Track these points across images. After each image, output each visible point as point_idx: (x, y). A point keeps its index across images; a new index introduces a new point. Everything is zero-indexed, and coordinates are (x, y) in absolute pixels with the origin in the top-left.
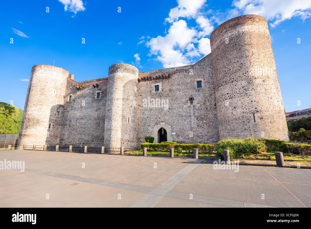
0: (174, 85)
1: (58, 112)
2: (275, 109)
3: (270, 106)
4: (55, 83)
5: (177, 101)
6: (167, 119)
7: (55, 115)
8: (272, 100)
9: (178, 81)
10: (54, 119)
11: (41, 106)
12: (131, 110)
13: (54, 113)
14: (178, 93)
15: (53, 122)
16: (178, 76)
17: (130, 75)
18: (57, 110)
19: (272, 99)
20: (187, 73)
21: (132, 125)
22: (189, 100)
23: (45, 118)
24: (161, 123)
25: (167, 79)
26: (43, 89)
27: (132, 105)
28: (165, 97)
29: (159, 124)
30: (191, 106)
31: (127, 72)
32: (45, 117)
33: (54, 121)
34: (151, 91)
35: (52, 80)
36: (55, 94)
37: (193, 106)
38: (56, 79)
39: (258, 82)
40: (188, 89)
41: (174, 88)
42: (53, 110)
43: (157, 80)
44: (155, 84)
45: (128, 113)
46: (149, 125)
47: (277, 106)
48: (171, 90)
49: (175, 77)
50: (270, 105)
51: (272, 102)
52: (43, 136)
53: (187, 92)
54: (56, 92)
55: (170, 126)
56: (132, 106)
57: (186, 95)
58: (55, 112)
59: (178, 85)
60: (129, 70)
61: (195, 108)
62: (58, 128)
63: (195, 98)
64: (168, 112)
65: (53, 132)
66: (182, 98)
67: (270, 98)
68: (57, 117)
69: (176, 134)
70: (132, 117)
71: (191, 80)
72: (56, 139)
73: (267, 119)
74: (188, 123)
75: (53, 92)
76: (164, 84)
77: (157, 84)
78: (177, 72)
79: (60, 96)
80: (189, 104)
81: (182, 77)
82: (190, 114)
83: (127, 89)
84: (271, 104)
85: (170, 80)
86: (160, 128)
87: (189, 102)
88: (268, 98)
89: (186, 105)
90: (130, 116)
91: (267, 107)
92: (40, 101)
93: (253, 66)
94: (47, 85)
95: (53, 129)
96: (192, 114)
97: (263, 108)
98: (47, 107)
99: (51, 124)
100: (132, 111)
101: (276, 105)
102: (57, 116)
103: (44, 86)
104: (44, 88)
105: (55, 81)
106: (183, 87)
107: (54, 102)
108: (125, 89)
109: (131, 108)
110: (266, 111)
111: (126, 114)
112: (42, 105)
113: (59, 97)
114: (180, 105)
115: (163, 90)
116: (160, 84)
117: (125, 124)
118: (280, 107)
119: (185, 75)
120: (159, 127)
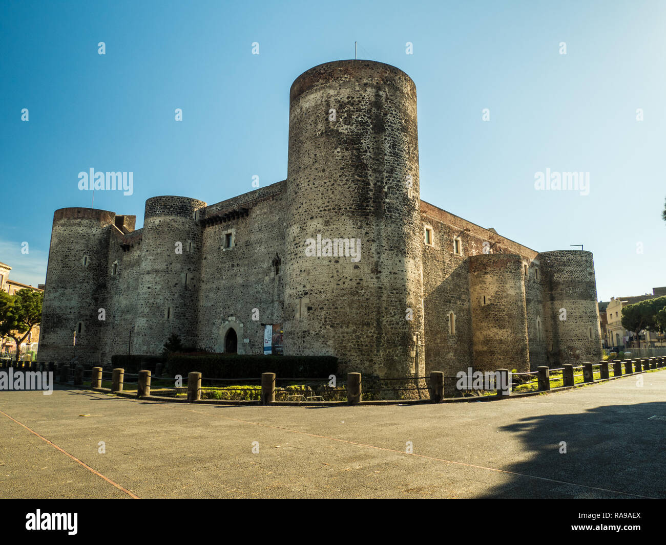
0: (253, 233)
1: (96, 299)
2: (342, 286)
3: (332, 280)
4: (86, 242)
5: (255, 268)
6: (239, 309)
7: (89, 306)
8: (338, 265)
9: (260, 222)
10: (88, 313)
11: (63, 289)
12: (176, 293)
13: (87, 302)
14: (258, 249)
15: (86, 320)
16: (261, 209)
17: (174, 218)
18: (92, 295)
19: (340, 263)
20: (275, 201)
21: (175, 325)
22: (273, 265)
23: (71, 312)
24: (230, 319)
25: (244, 219)
26: (66, 256)
27: (178, 282)
28: (239, 259)
29: (228, 320)
30: (276, 278)
31: (168, 213)
32: (70, 310)
33: (88, 317)
34: (220, 248)
35: (80, 237)
36: (87, 264)
37: (278, 278)
38: (87, 234)
39: (315, 226)
40: (273, 238)
41: (253, 238)
42: (84, 297)
43: (229, 220)
44: (226, 232)
45: (167, 300)
46: (214, 324)
47: (349, 278)
48: (248, 244)
49: (257, 212)
50: (333, 277)
51: (337, 271)
52: (69, 347)
53: (271, 246)
54: (88, 260)
55: (242, 325)
56: (177, 284)
57: (269, 254)
58: (88, 300)
59: (260, 230)
60: (172, 209)
61: (282, 282)
62: (97, 331)
63: (282, 259)
64: (242, 292)
65: (87, 339)
66: (263, 262)
67: (333, 262)
68: (93, 310)
69: (250, 341)
70: (177, 307)
71: (279, 218)
72: (93, 352)
73: (321, 309)
74: (268, 317)
75: (83, 261)
76: (239, 231)
77: (229, 231)
78: (259, 202)
79: (97, 266)
80: (272, 275)
81: (266, 210)
82: (273, 296)
83: (166, 249)
84: (335, 275)
85: (248, 220)
86: (228, 328)
87: (273, 268)
88: (330, 261)
89: (268, 277)
90: (171, 306)
91: (323, 284)
92: (62, 280)
93: (311, 189)
94: (72, 248)
95: (85, 334)
96: (276, 298)
97: (316, 285)
98: (73, 291)
99: (82, 323)
100: (176, 295)
101: (346, 275)
102: (92, 307)
103: (68, 249)
104: (67, 254)
105: (87, 239)
106: (266, 235)
107: (86, 281)
108: (163, 249)
109: (174, 289)
110: (320, 292)
111: (162, 301)
112: (66, 288)
113: (96, 269)
114: (260, 276)
115: (236, 245)
116: (232, 231)
117: (161, 321)
118: (361, 280)
119: (271, 207)
120: (227, 325)
